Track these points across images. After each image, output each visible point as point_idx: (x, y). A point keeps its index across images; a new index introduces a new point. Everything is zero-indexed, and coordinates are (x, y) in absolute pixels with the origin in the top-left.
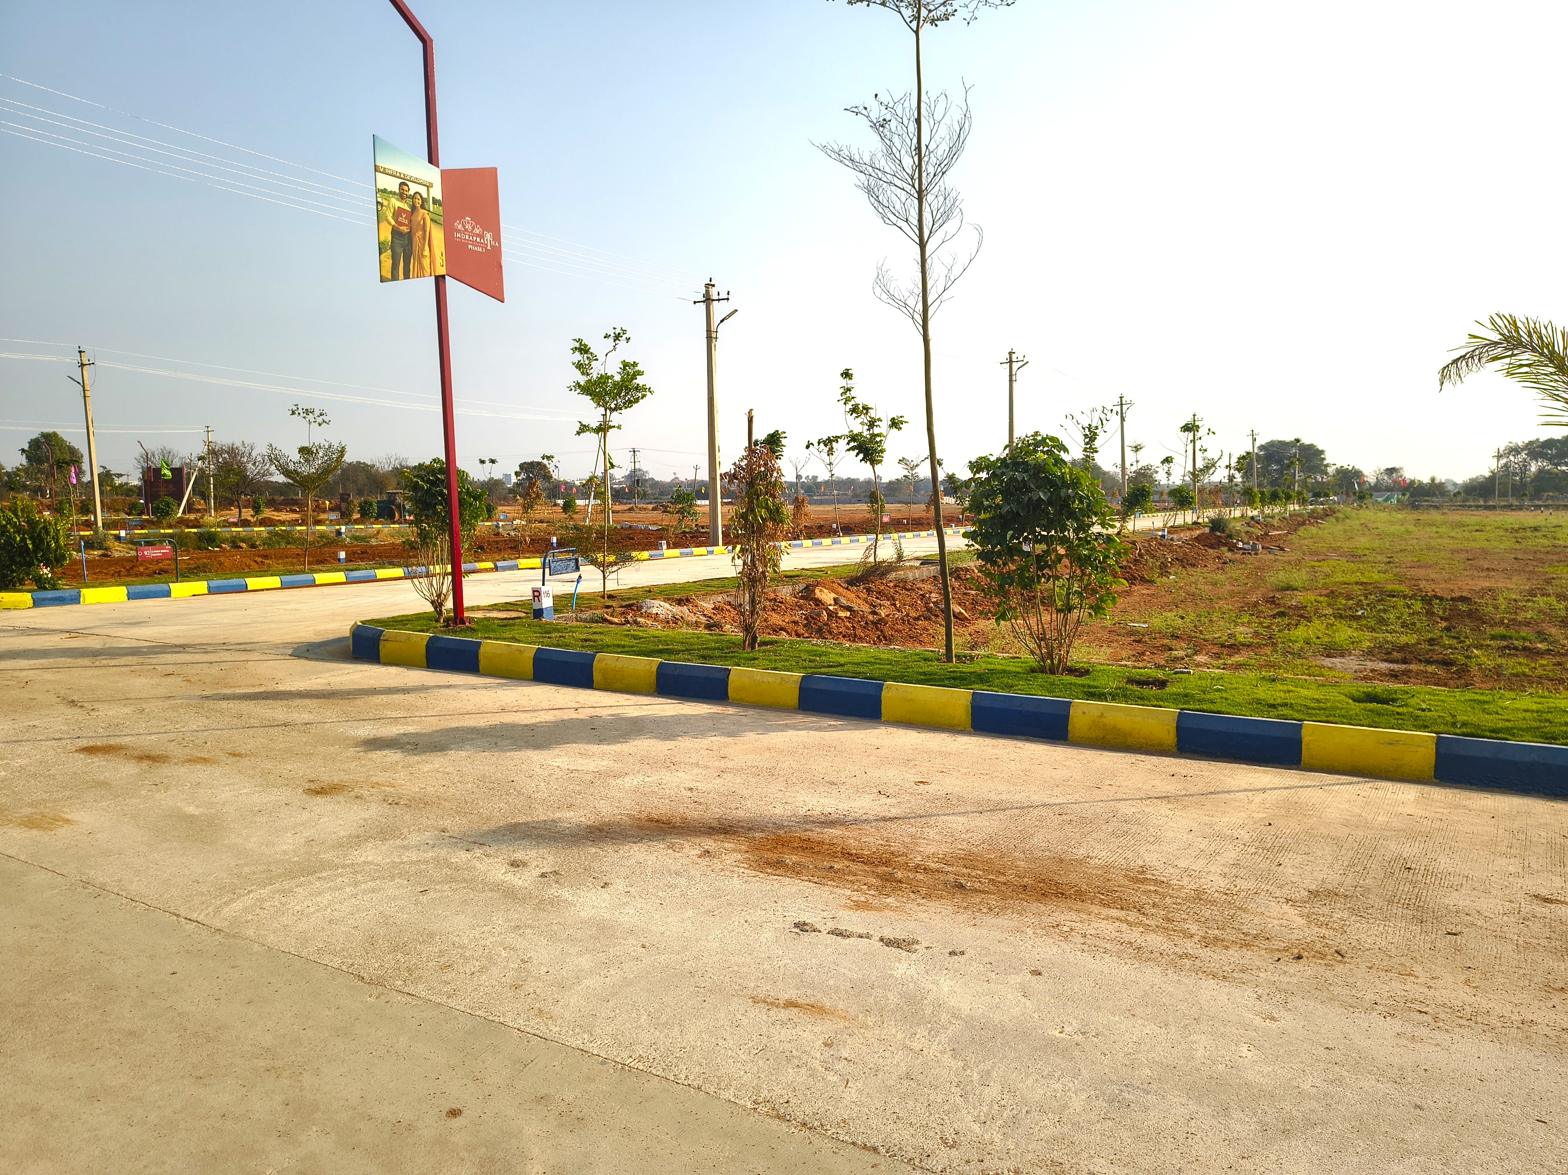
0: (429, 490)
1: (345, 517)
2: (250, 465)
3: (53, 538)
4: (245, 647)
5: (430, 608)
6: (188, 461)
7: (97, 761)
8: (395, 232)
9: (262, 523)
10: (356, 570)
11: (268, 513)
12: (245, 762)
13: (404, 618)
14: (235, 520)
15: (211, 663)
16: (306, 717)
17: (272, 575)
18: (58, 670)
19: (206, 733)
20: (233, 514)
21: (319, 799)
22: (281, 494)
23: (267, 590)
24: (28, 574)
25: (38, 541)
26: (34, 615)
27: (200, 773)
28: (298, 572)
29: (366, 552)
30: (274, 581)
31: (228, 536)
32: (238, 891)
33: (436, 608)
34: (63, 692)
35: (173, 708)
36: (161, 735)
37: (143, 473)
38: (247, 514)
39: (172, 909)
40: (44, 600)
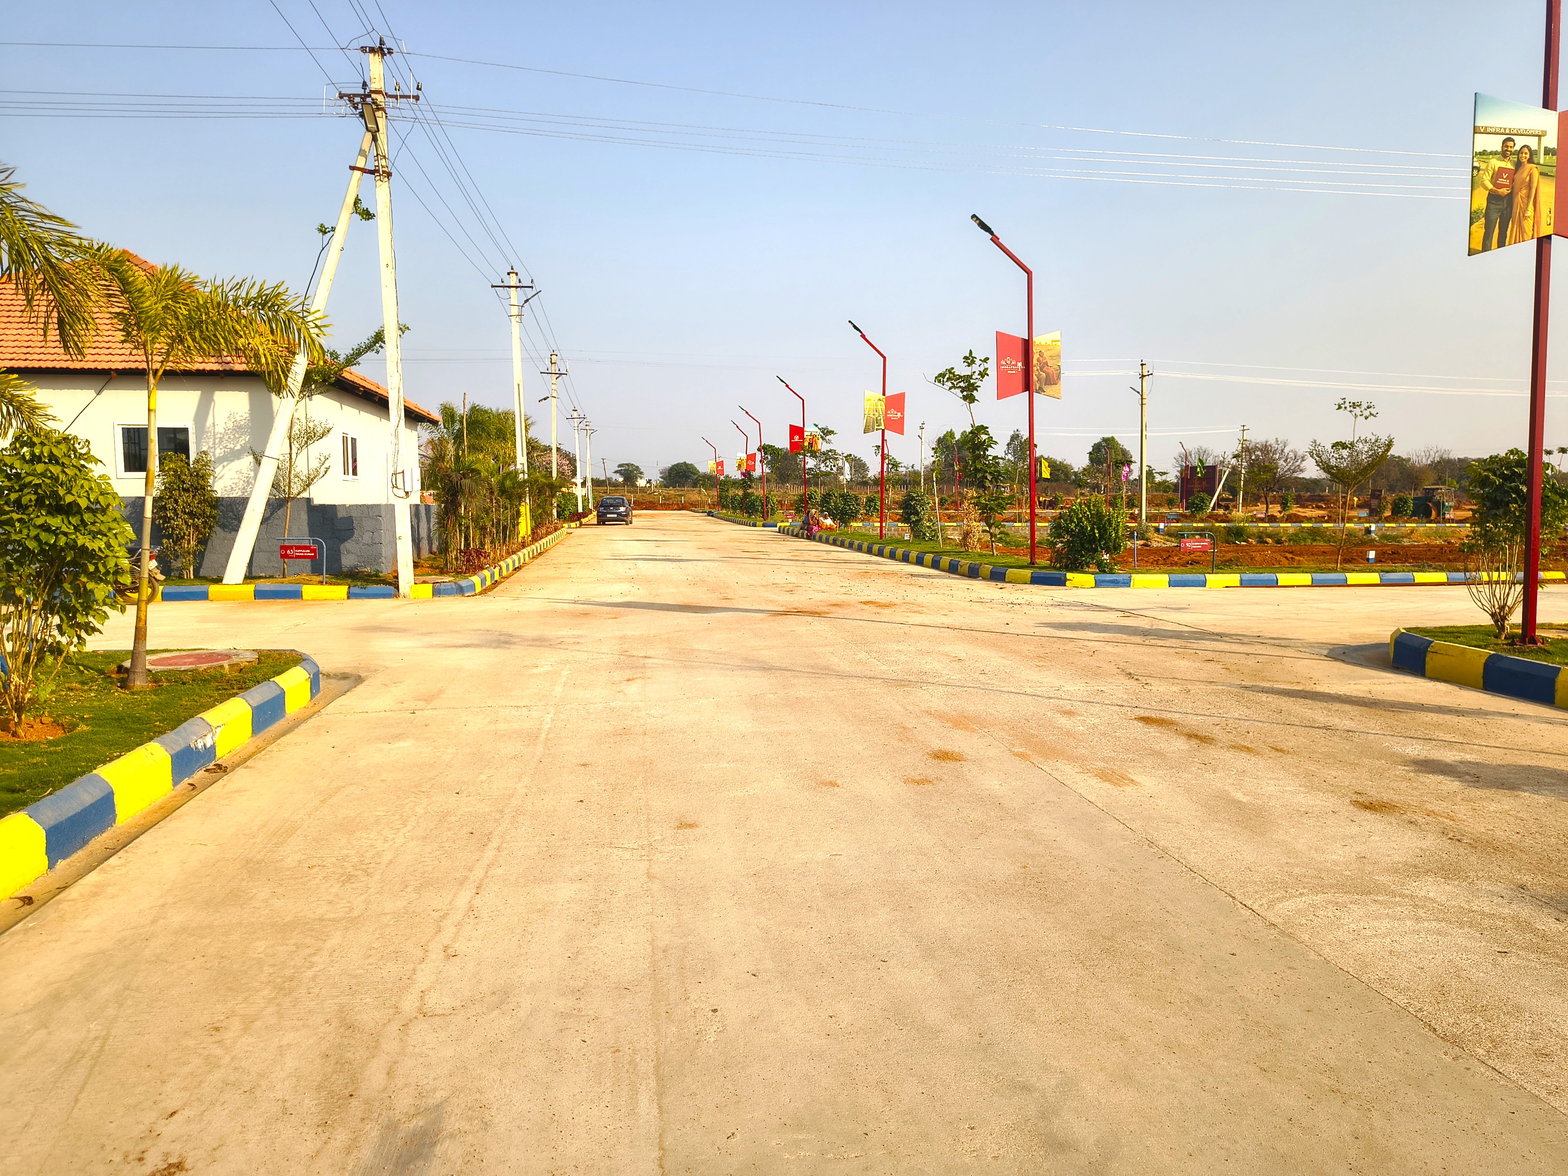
0: (1501, 486)
1: (1375, 514)
2: (1281, 462)
3: (1114, 529)
4: (1281, 643)
5: (1486, 620)
6: (1222, 459)
7: (1153, 731)
8: (1493, 197)
9: (1290, 519)
10: (1392, 571)
11: (1295, 510)
12: (1288, 759)
13: (1454, 630)
14: (1263, 516)
15: (1248, 654)
16: (1348, 724)
17: (1303, 572)
18: (1116, 644)
19: (1247, 723)
20: (1260, 510)
21: (1368, 815)
22: (1307, 491)
23: (1298, 586)
24: (1093, 559)
25: (1103, 530)
26: (1095, 594)
27: (1242, 760)
28: (1330, 571)
29: (1398, 553)
30: (1305, 578)
31: (1255, 530)
32: (1290, 890)
33: (1496, 622)
34: (1122, 664)
35: (1216, 693)
36: (1206, 718)
37: (1181, 472)
38: (1275, 510)
39: (1228, 890)
40: (1104, 581)
